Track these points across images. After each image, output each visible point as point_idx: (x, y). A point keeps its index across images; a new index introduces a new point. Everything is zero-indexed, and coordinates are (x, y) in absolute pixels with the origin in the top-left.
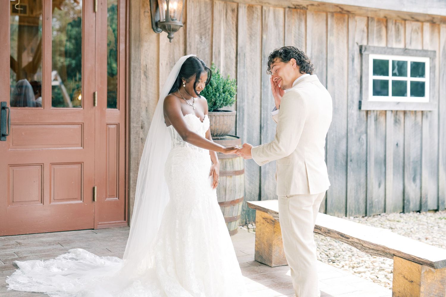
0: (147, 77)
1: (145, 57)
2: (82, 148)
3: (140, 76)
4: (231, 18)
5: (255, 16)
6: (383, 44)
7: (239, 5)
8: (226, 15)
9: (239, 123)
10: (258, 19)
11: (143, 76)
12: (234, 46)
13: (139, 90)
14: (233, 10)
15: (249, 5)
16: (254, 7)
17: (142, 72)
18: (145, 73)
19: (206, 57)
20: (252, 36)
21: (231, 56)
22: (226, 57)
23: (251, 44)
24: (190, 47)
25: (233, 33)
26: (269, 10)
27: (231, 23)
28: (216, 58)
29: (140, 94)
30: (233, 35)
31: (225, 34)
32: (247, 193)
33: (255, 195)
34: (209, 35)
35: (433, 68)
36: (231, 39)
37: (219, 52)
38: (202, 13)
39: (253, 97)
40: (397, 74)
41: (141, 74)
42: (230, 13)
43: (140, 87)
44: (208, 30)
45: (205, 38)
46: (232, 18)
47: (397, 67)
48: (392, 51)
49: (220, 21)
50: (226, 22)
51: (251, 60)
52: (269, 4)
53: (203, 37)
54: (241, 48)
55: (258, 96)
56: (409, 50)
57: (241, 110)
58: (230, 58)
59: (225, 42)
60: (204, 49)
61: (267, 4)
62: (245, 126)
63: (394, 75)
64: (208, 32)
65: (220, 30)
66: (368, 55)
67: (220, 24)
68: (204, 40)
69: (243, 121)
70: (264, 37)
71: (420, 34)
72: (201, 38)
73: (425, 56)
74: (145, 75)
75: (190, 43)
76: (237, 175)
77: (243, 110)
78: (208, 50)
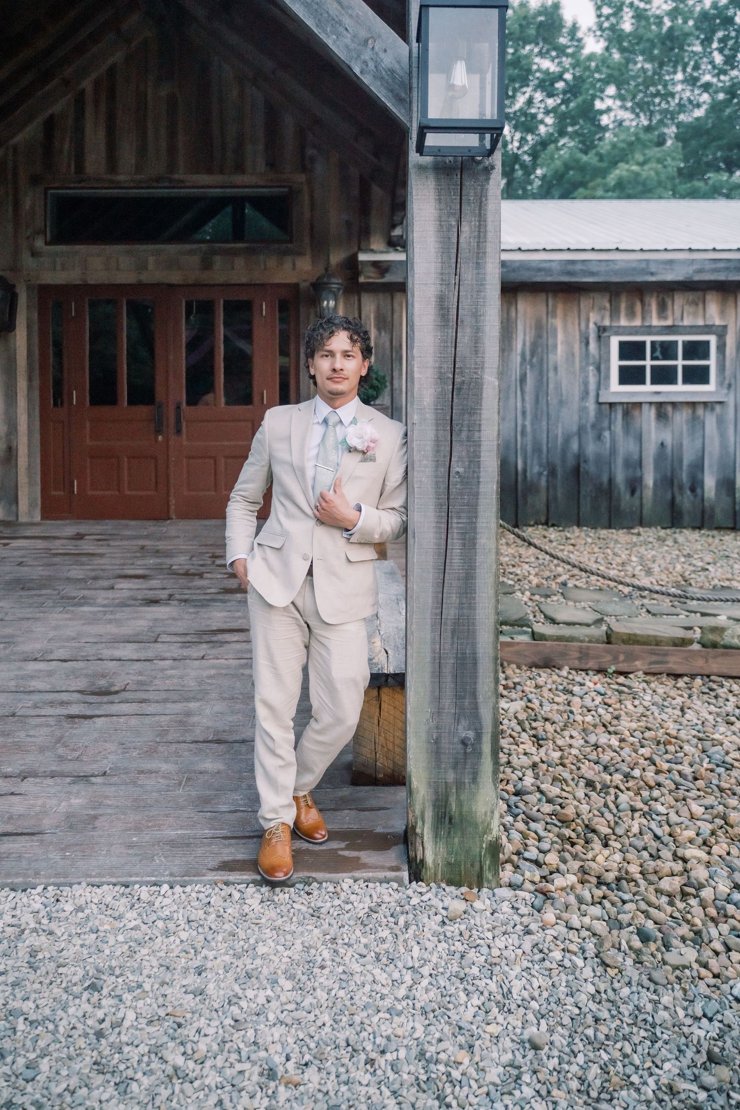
6: (637, 322)
19: (386, 351)
34: (389, 329)
35: (721, 348)
37: (401, 345)
40: (660, 357)
44: (388, 324)
45: (385, 332)
47: (659, 350)
48: (649, 330)
49: (401, 313)
53: (383, 331)
56: (679, 326)
60: (383, 343)
63: (653, 358)
64: (389, 326)
65: (401, 324)
66: (609, 337)
67: (401, 317)
68: (383, 334)
71: (701, 306)
72: (380, 332)
73: (708, 333)
78: (388, 344)
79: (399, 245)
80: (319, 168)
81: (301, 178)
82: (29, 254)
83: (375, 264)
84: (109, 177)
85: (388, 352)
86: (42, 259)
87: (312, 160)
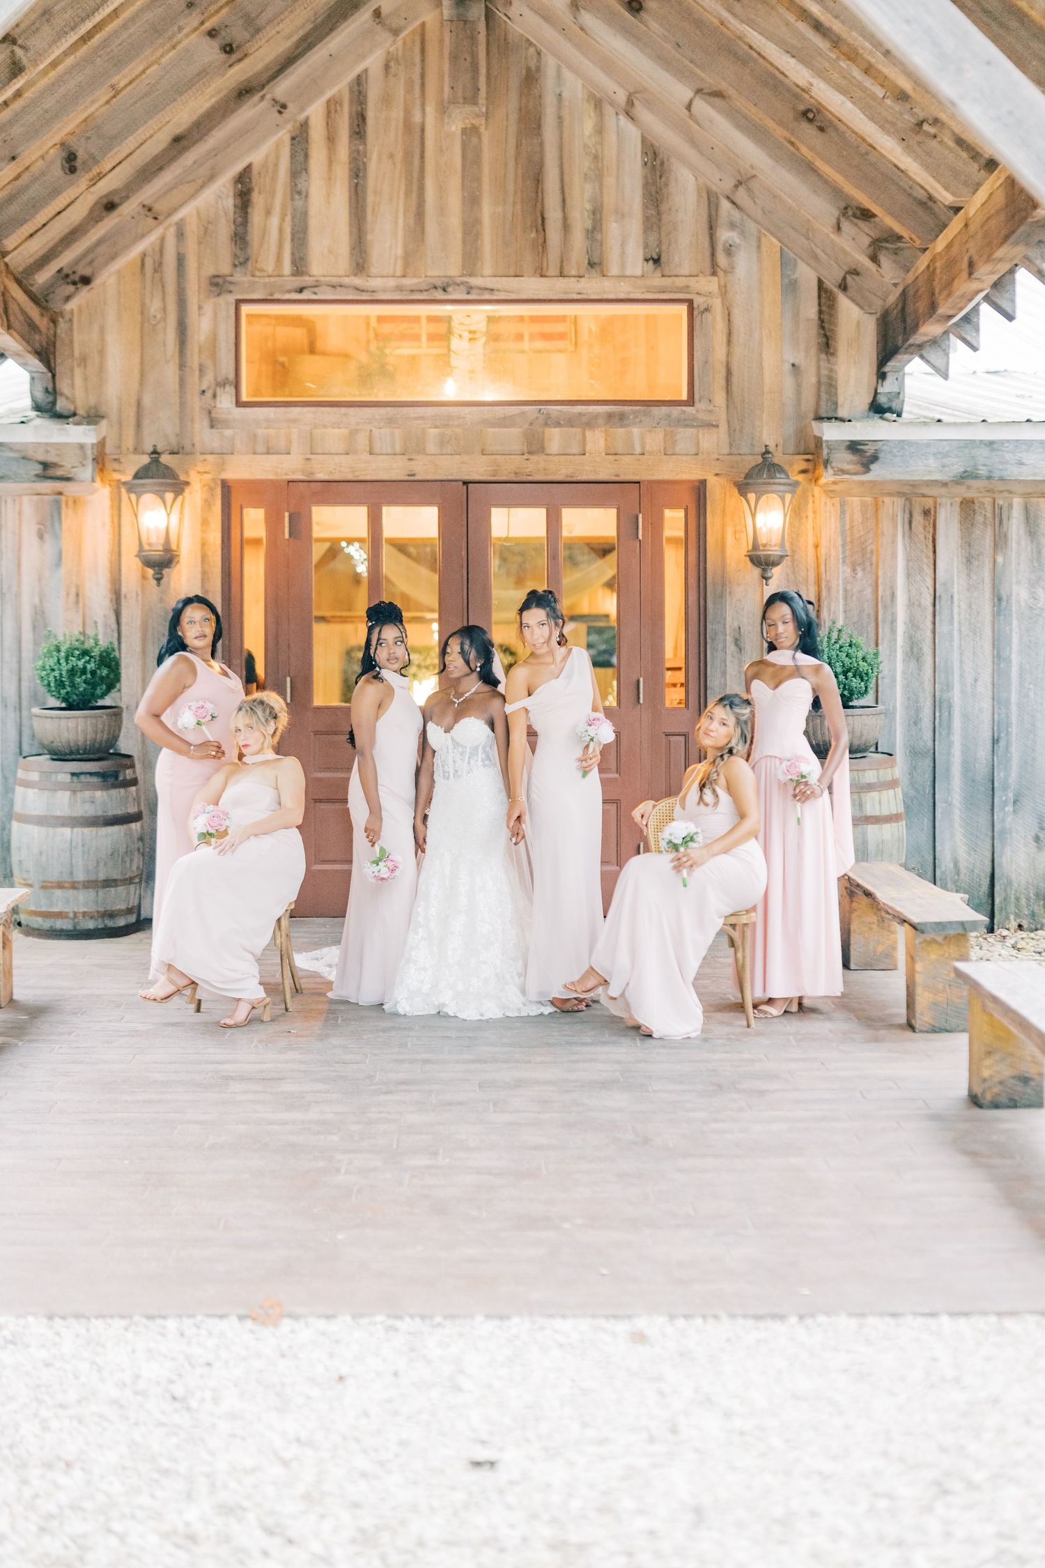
0: (740, 650)
1: (737, 612)
2: (617, 776)
3: (725, 647)
4: (921, 529)
5: (979, 518)
7: (939, 500)
8: (910, 523)
9: (940, 733)
10: (985, 524)
11: (731, 648)
12: (930, 582)
13: (724, 673)
14: (926, 513)
15: (964, 499)
16: (976, 501)
17: (729, 639)
18: (737, 642)
19: (866, 606)
20: (973, 560)
21: (923, 602)
22: (911, 604)
23: (968, 575)
24: (829, 589)
25: (927, 557)
26: (1010, 506)
27: (922, 537)
28: (885, 607)
29: (725, 679)
30: (925, 560)
31: (908, 560)
32: (963, 871)
33: (983, 875)
34: (871, 564)
36: (921, 570)
37: (893, 595)
38: (855, 523)
39: (976, 680)
41: (728, 644)
42: (918, 518)
43: (726, 666)
44: (868, 555)
45: (864, 570)
46: (925, 527)
49: (895, 535)
50: (910, 537)
51: (970, 607)
52: (1010, 492)
53: (859, 569)
54: (945, 584)
55: (986, 676)
57: (945, 705)
58: (920, 605)
59: (908, 575)
60: (861, 591)
61: (1006, 494)
62: (957, 738)
64: (870, 559)
65: (894, 555)
67: (894, 542)
68: (860, 574)
69: (949, 727)
70: (1000, 559)
72: (854, 570)
74: (737, 645)
75: (828, 582)
76: (873, 823)
77: (950, 707)
78: (868, 592)
79: (890, 410)
80: (744, 265)
81: (710, 285)
82: (206, 423)
83: (854, 447)
84: (358, 281)
85: (869, 609)
86: (228, 432)
87: (729, 250)
